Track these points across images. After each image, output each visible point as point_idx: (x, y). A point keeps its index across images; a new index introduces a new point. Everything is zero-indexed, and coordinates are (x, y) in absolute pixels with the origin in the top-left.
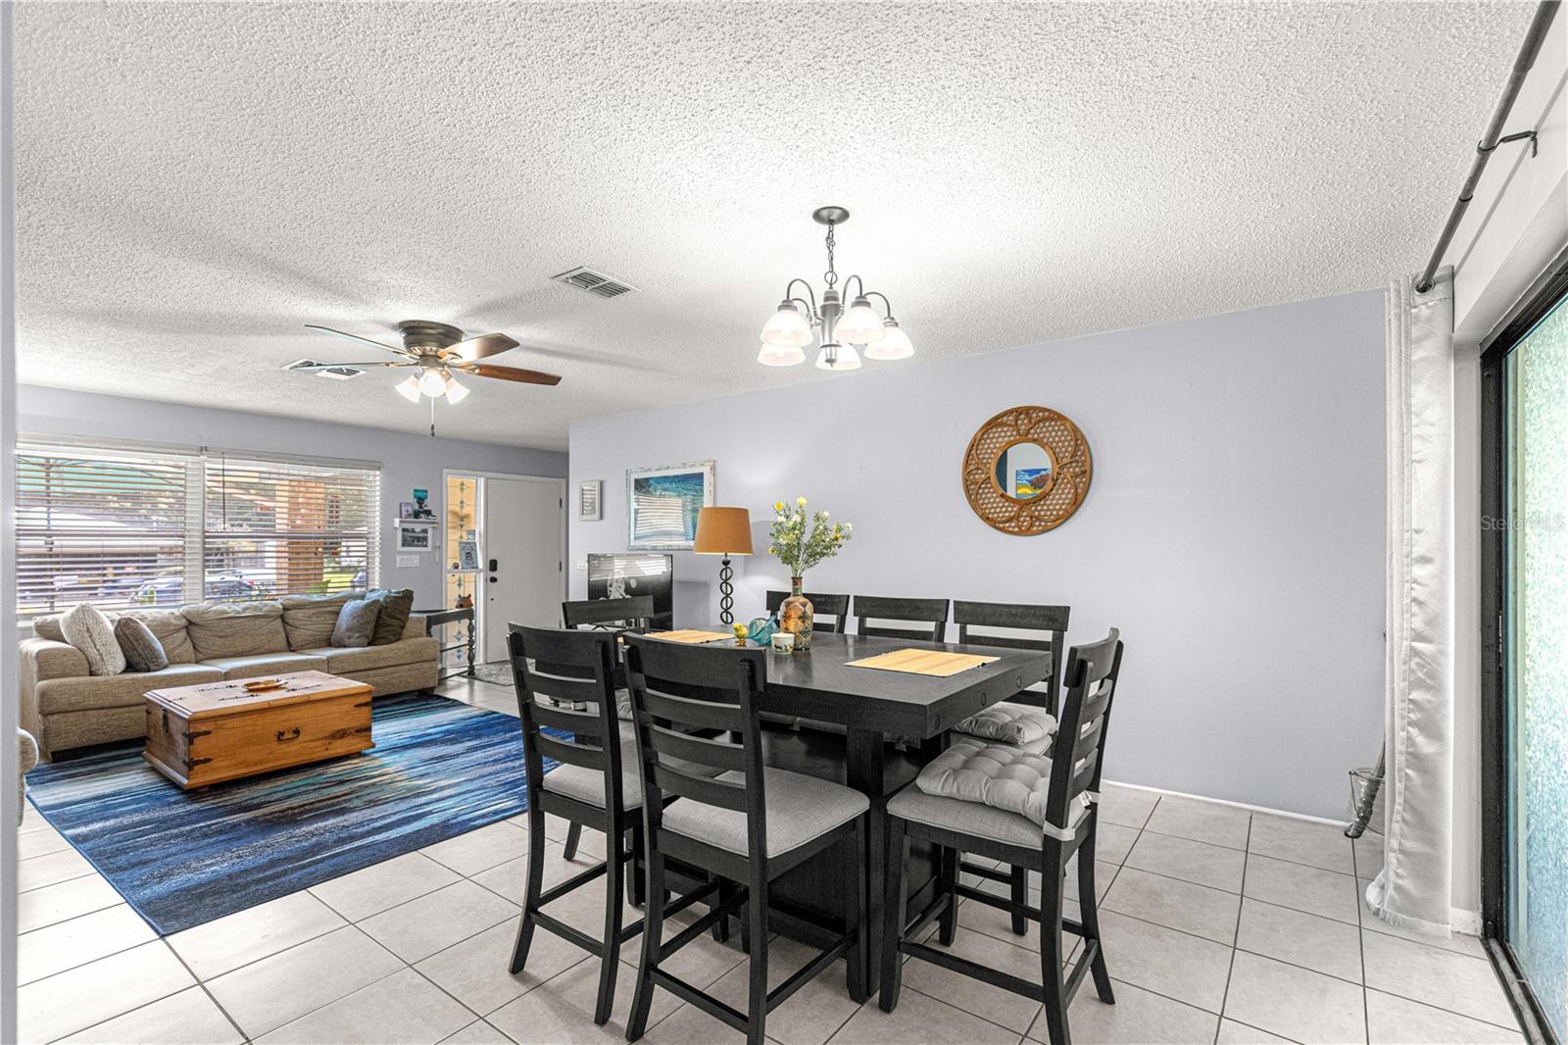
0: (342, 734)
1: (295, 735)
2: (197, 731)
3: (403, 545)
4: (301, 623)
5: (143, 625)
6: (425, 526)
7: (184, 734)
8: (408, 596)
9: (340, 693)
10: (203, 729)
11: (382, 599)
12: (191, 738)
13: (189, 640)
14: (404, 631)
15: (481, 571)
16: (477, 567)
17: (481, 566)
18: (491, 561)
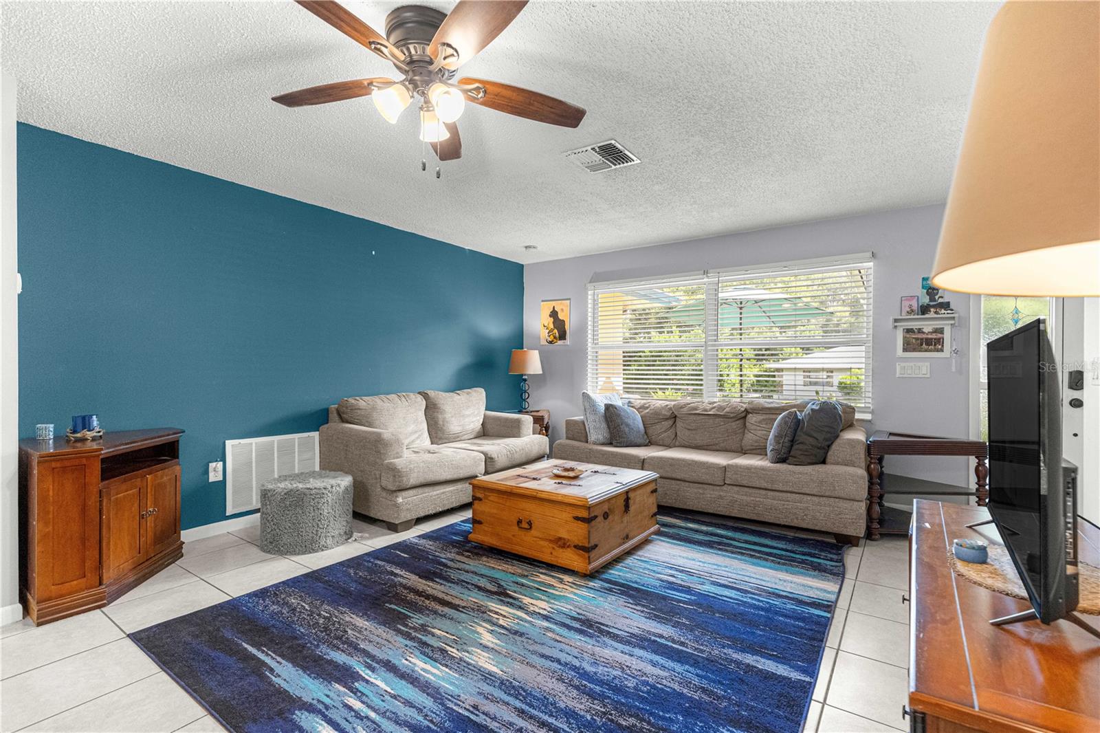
0: (561, 543)
1: (529, 527)
3: (905, 350)
4: (754, 427)
6: (938, 324)
18: (1071, 373)
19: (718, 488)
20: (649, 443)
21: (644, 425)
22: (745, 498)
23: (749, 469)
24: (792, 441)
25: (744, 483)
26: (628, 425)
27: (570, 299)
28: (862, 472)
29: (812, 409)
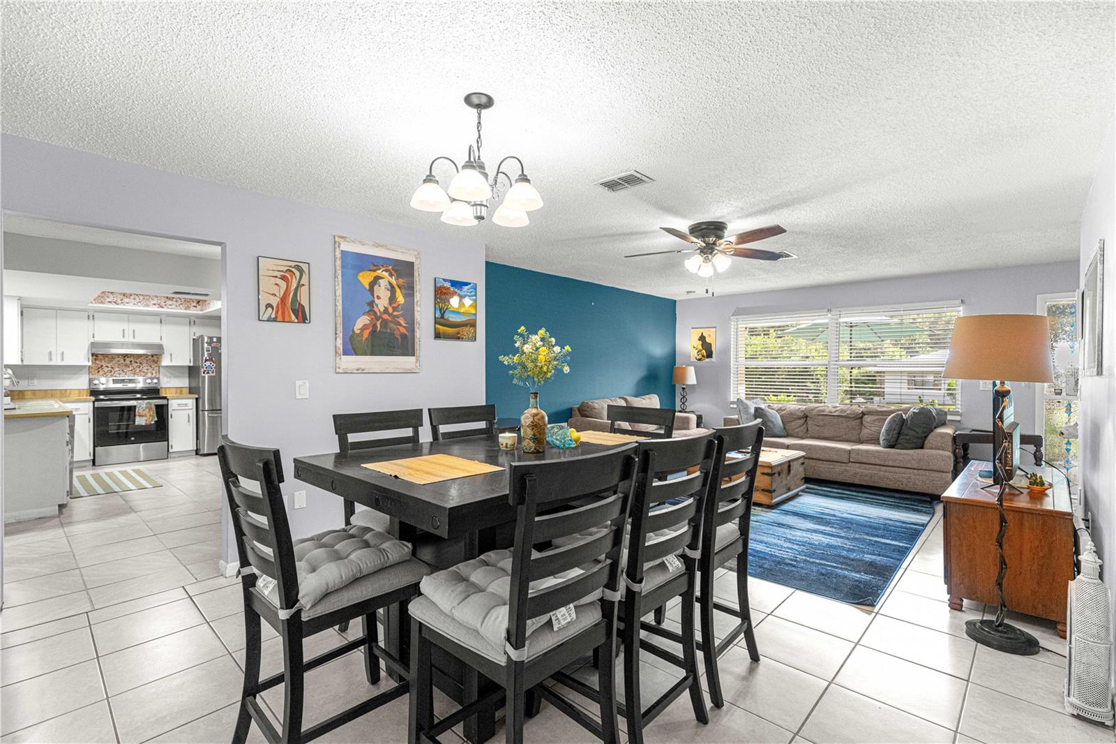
4: (869, 425)
14: (924, 443)
19: (845, 465)
20: (787, 436)
21: (782, 422)
22: (865, 471)
23: (867, 451)
24: (899, 434)
25: (864, 461)
26: (772, 422)
27: (715, 327)
28: (949, 454)
29: (914, 412)
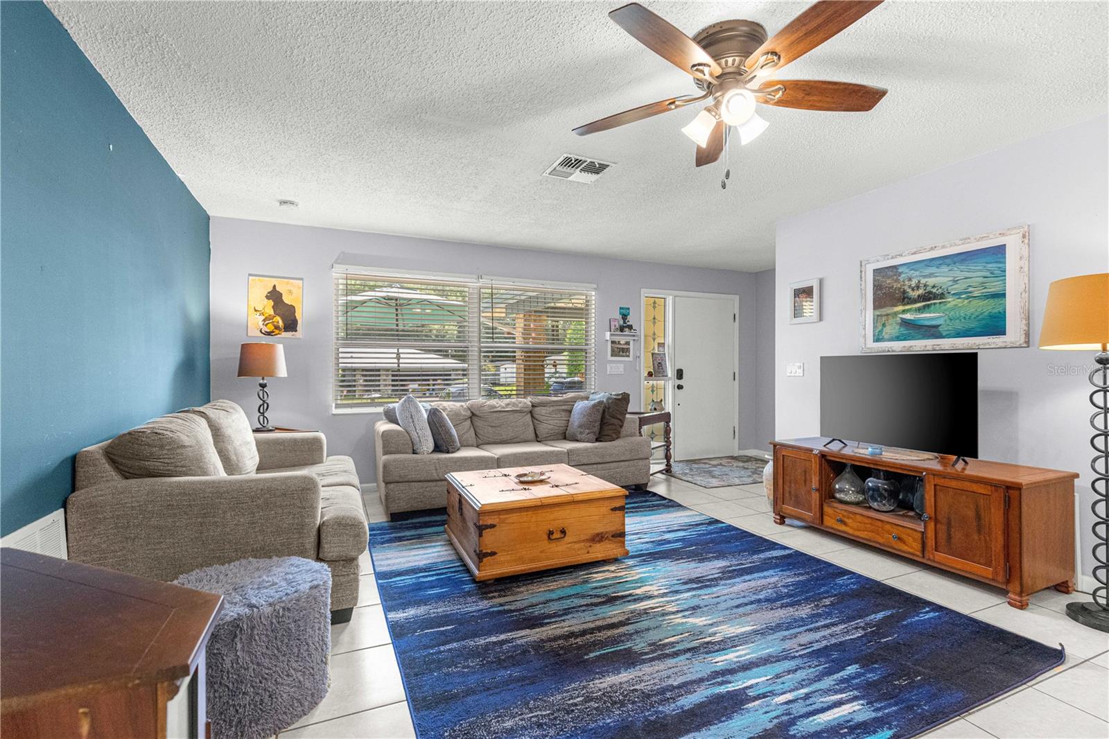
0: (599, 538)
1: (562, 536)
2: (485, 523)
3: (612, 355)
5: (444, 414)
6: (628, 339)
7: (475, 524)
8: (625, 398)
9: (598, 496)
10: (490, 522)
11: (605, 400)
12: (481, 529)
13: (472, 428)
14: (623, 429)
15: (670, 379)
16: (667, 376)
17: (670, 375)
18: (678, 370)
27: (302, 279)
